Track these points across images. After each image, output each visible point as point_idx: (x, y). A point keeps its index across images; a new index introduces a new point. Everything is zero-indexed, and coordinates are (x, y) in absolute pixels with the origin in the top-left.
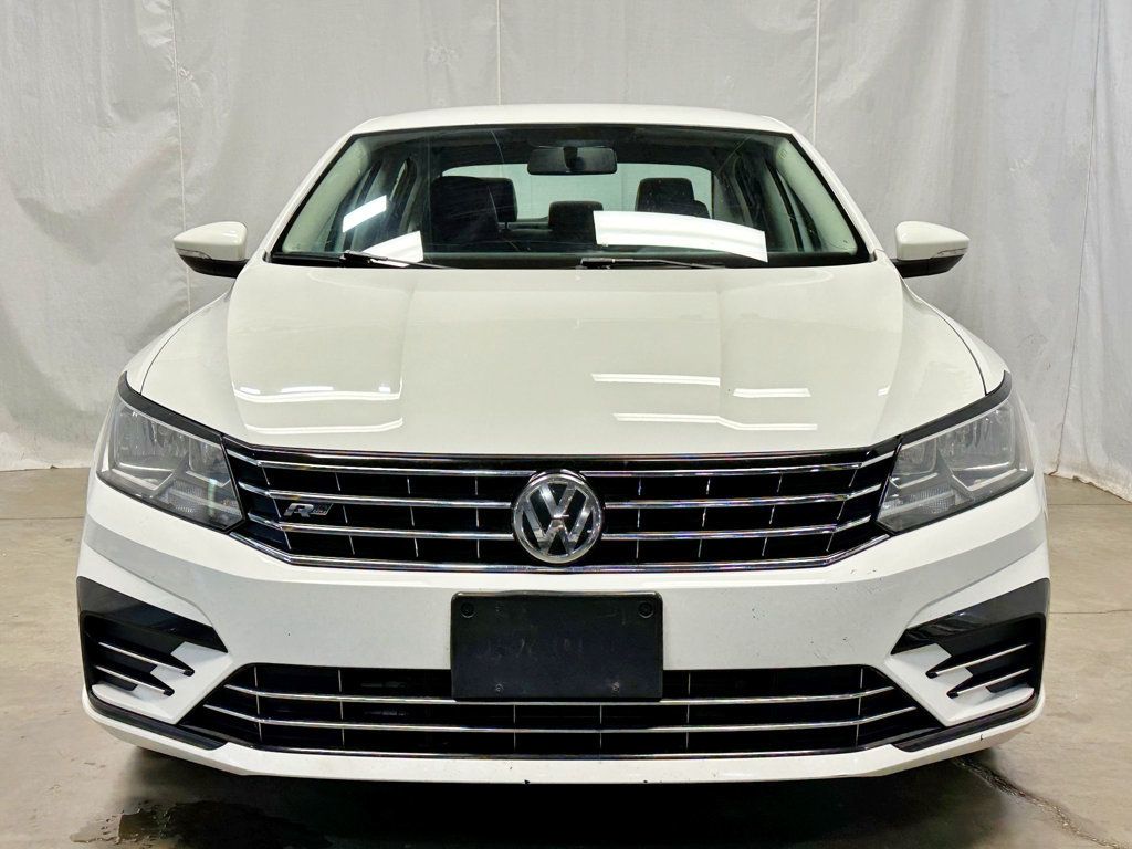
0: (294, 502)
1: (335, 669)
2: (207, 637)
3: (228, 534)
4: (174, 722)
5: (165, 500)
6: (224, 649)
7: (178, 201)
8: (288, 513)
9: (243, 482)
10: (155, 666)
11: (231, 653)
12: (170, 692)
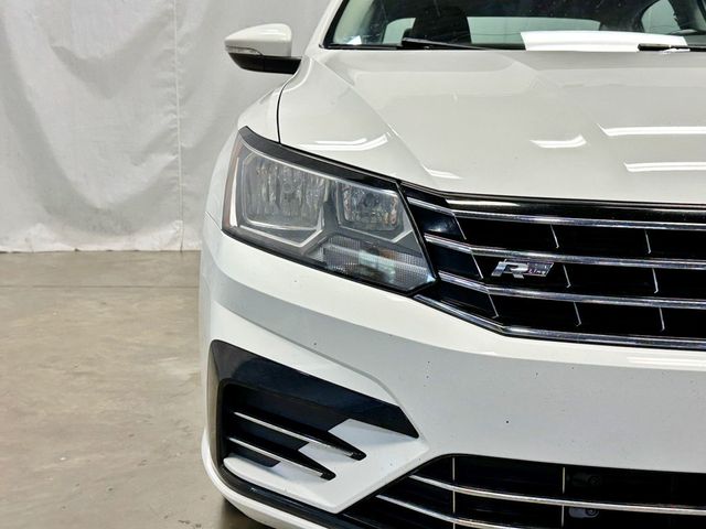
0: (502, 260)
1: (559, 467)
2: (392, 419)
3: (411, 297)
4: (336, 512)
5: (319, 256)
6: (414, 434)
7: (171, 52)
8: (494, 274)
10: (306, 443)
11: (424, 439)
12: (329, 475)
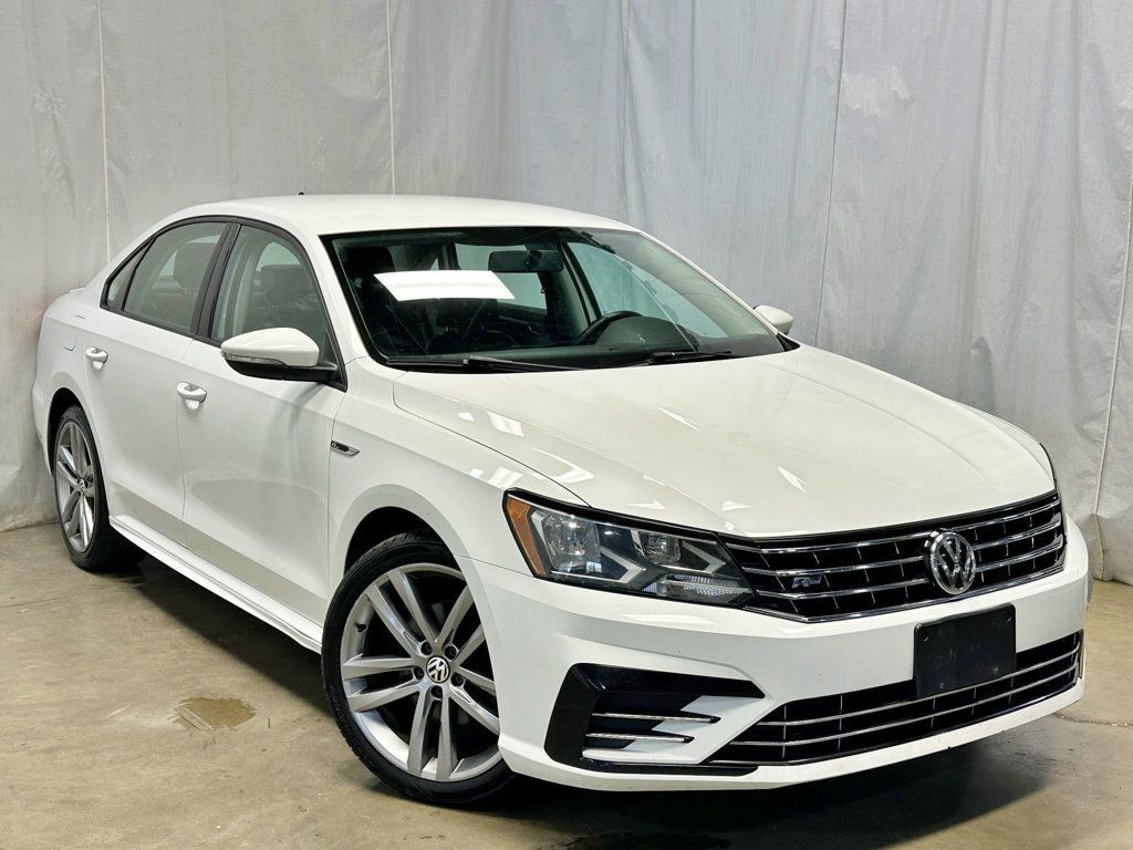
0: (796, 577)
4: (697, 763)
6: (761, 696)
8: (795, 586)
9: (746, 566)
10: (662, 721)
11: (770, 697)
12: (689, 740)
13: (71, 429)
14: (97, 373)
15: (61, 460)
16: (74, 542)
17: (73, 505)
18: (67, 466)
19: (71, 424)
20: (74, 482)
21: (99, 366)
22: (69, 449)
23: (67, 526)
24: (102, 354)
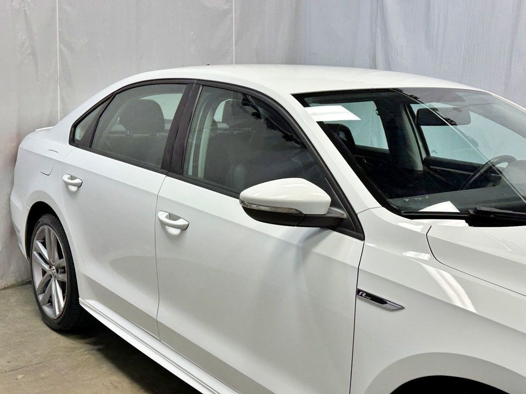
13: (46, 231)
14: (73, 194)
15: (36, 250)
16: (47, 309)
17: (46, 284)
18: (41, 255)
19: (46, 227)
20: (46, 267)
21: (74, 190)
22: (44, 244)
23: (40, 297)
24: (77, 181)
